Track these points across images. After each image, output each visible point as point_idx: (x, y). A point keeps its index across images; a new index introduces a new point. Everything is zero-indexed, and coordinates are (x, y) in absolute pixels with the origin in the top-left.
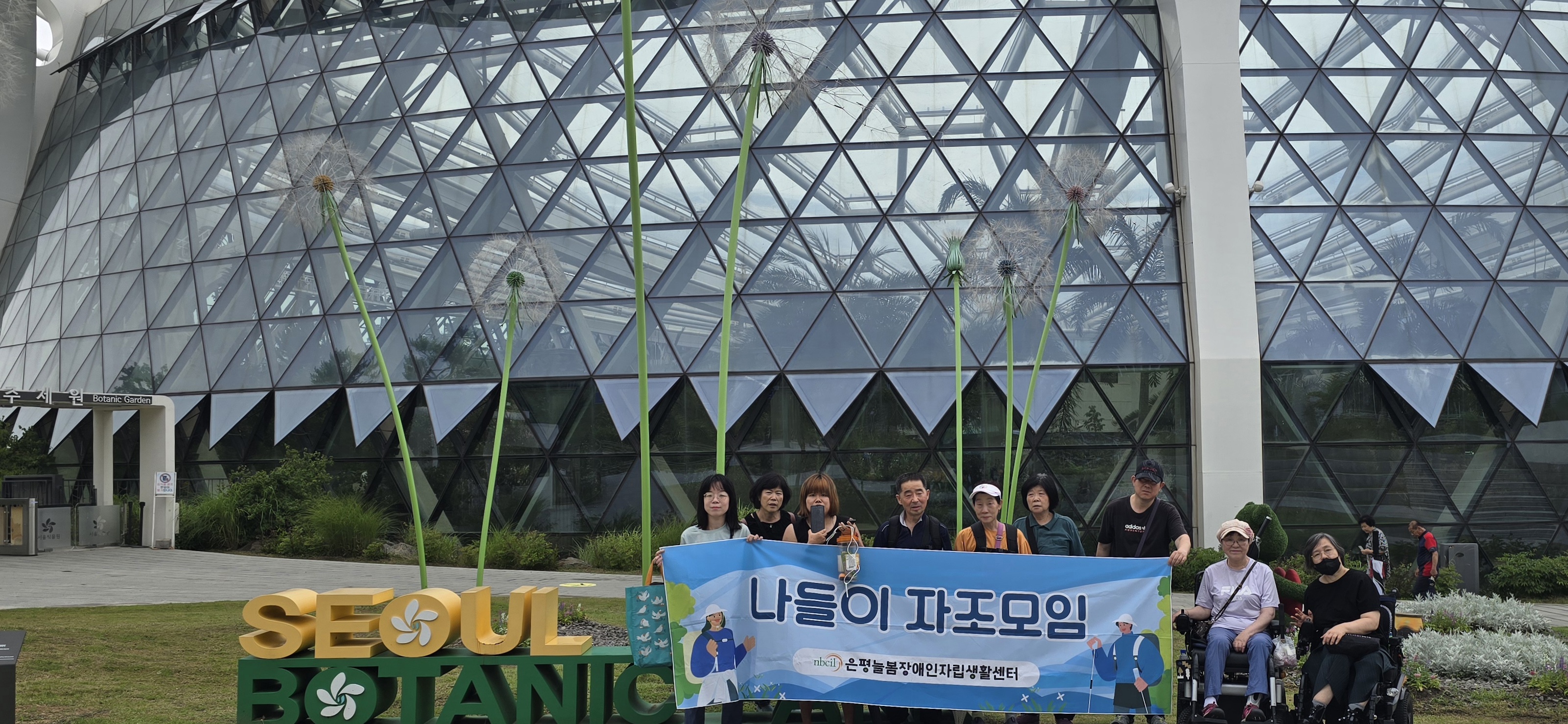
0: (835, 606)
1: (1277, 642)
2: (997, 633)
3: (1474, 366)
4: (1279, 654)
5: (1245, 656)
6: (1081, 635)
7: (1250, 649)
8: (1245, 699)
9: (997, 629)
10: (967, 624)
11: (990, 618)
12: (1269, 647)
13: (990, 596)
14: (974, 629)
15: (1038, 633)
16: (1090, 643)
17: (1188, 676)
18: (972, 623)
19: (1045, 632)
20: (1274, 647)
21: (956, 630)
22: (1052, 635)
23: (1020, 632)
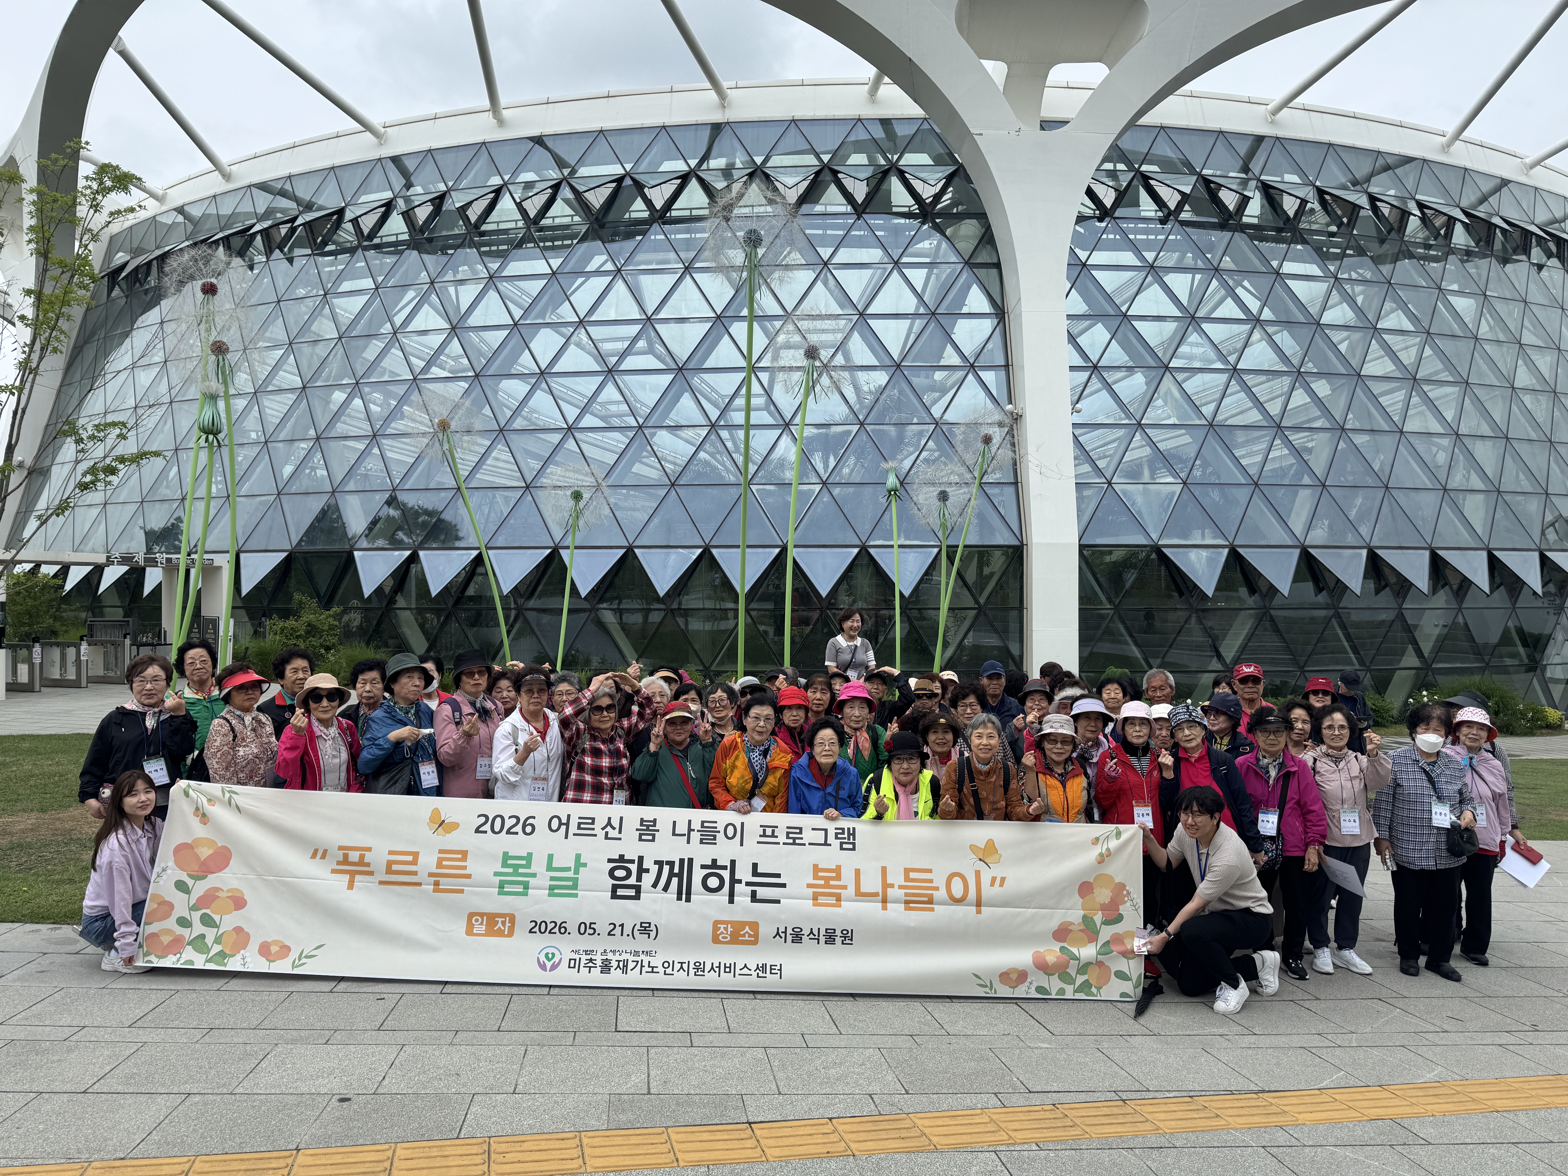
3: (1240, 550)
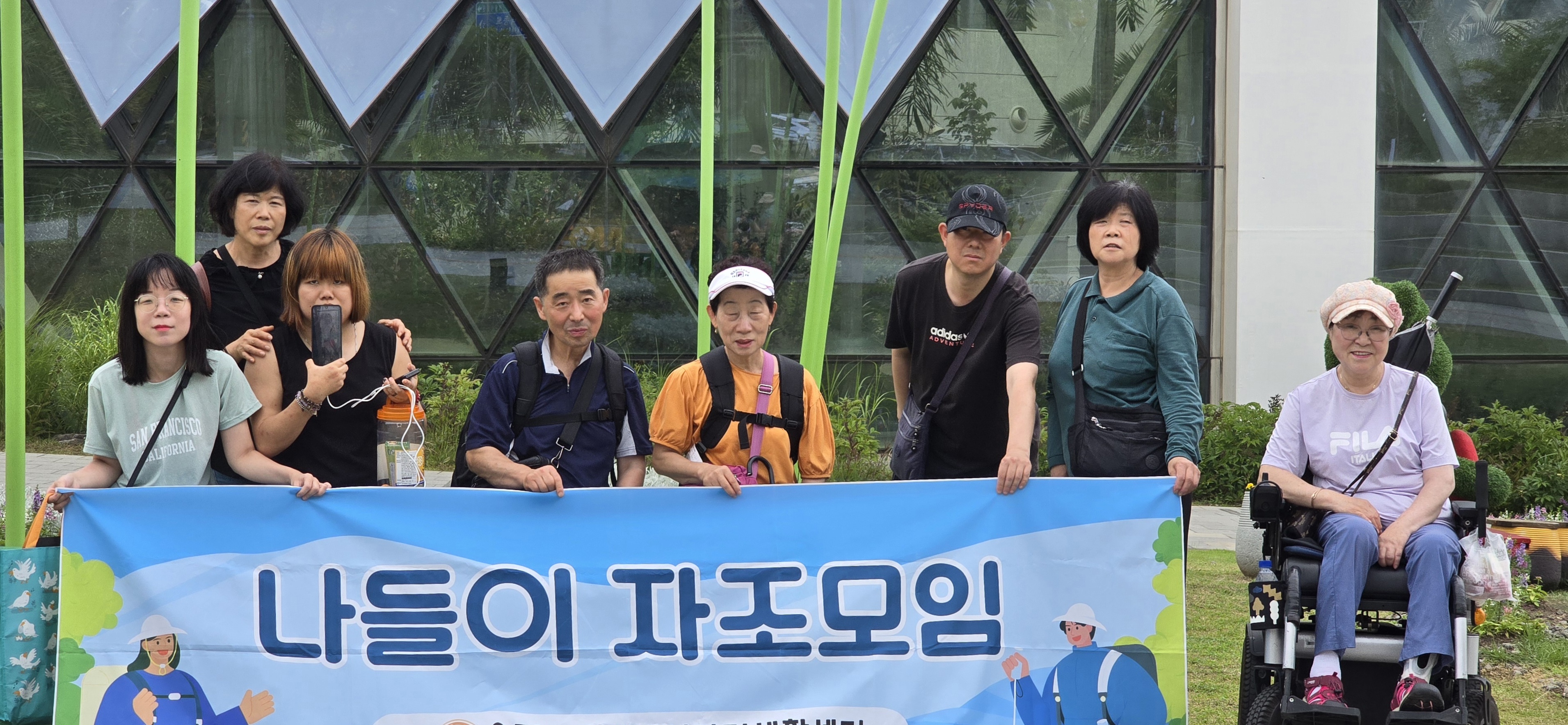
0: (451, 617)
1: (1470, 542)
2: (815, 652)
4: (1473, 570)
5: (1400, 574)
6: (993, 648)
7: (1412, 560)
8: (1399, 667)
9: (815, 645)
10: (749, 636)
11: (798, 621)
12: (1454, 554)
13: (793, 574)
14: (764, 646)
15: (901, 648)
16: (1008, 664)
17: (1275, 616)
18: (760, 635)
19: (916, 643)
20: (1464, 554)
21: (726, 650)
22: (932, 648)
23: (864, 647)
